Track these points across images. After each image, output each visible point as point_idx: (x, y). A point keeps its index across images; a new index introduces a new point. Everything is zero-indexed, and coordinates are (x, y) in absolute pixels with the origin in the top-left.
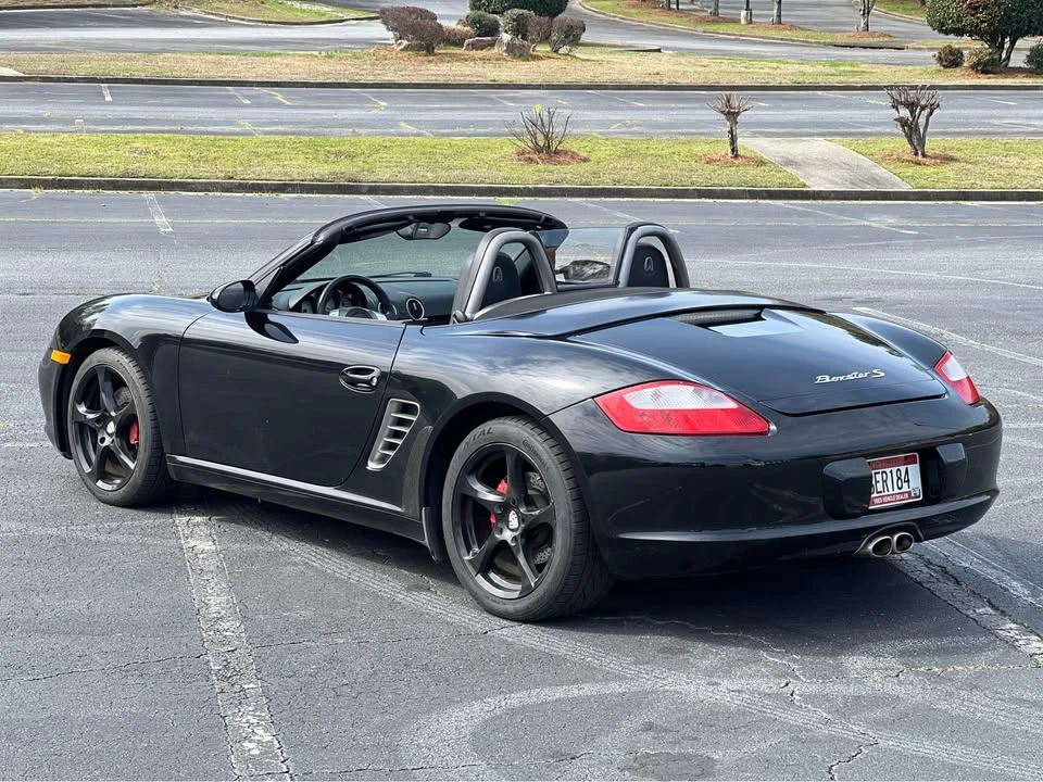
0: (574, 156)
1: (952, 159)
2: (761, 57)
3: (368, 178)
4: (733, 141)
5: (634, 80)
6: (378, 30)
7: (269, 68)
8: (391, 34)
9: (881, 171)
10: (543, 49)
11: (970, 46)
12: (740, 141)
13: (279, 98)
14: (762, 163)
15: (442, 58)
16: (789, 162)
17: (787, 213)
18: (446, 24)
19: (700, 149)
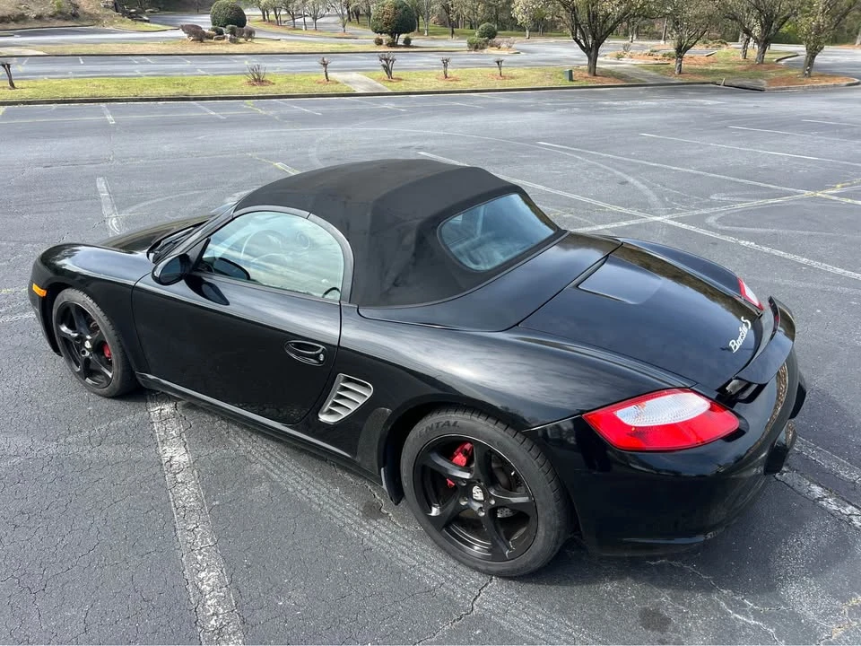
0: (269, 82)
1: (401, 79)
2: (315, 42)
3: (192, 94)
4: (326, 75)
5: (277, 51)
6: (181, 33)
7: (142, 49)
8: (186, 35)
9: (379, 85)
10: (242, 40)
11: (385, 38)
12: (329, 74)
13: (149, 60)
14: (337, 83)
15: (207, 44)
16: (347, 82)
17: (354, 103)
18: (207, 31)
19: (314, 78)
